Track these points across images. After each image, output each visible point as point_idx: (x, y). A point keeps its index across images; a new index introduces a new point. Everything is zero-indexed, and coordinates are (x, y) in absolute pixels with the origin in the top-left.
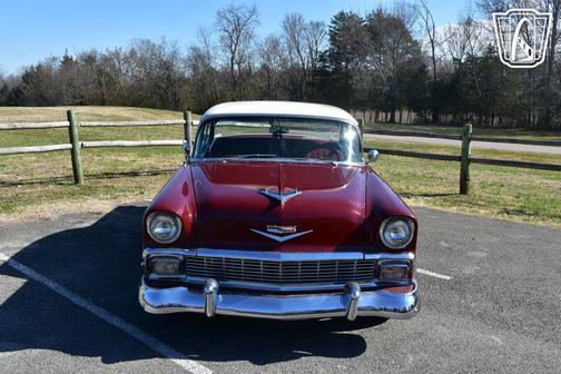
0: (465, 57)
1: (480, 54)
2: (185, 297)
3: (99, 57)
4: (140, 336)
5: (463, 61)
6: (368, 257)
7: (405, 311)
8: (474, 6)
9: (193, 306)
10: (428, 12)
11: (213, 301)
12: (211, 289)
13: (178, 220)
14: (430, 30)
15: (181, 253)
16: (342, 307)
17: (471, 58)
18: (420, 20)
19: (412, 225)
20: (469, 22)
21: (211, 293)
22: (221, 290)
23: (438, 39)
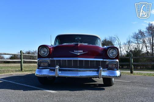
0: (129, 50)
1: (133, 50)
5: (129, 52)
6: (104, 60)
10: (118, 39)
11: (58, 73)
12: (57, 67)
13: (48, 49)
15: (48, 60)
16: (97, 75)
17: (131, 51)
18: (117, 41)
19: (117, 50)
20: (129, 42)
21: (57, 69)
23: (121, 46)
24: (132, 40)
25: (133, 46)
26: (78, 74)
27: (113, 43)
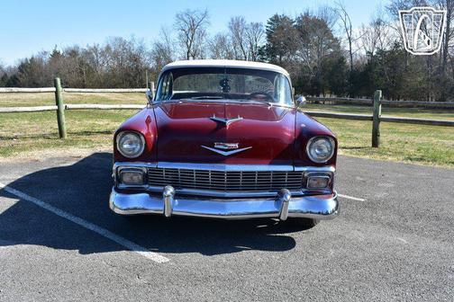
0: (376, 50)
1: (388, 48)
2: (147, 202)
3: (80, 51)
4: (111, 236)
5: (374, 54)
6: (297, 169)
7: (327, 214)
8: (383, 9)
9: (154, 208)
10: (346, 14)
11: (170, 205)
12: (169, 193)
13: (142, 138)
14: (348, 30)
15: (144, 166)
16: (276, 210)
17: (381, 52)
18: (340, 21)
19: (333, 143)
20: (378, 23)
21: (168, 196)
22: (177, 196)
23: (354, 36)
24: (387, 17)
25: (390, 36)
26: (224, 208)
27: (329, 26)
